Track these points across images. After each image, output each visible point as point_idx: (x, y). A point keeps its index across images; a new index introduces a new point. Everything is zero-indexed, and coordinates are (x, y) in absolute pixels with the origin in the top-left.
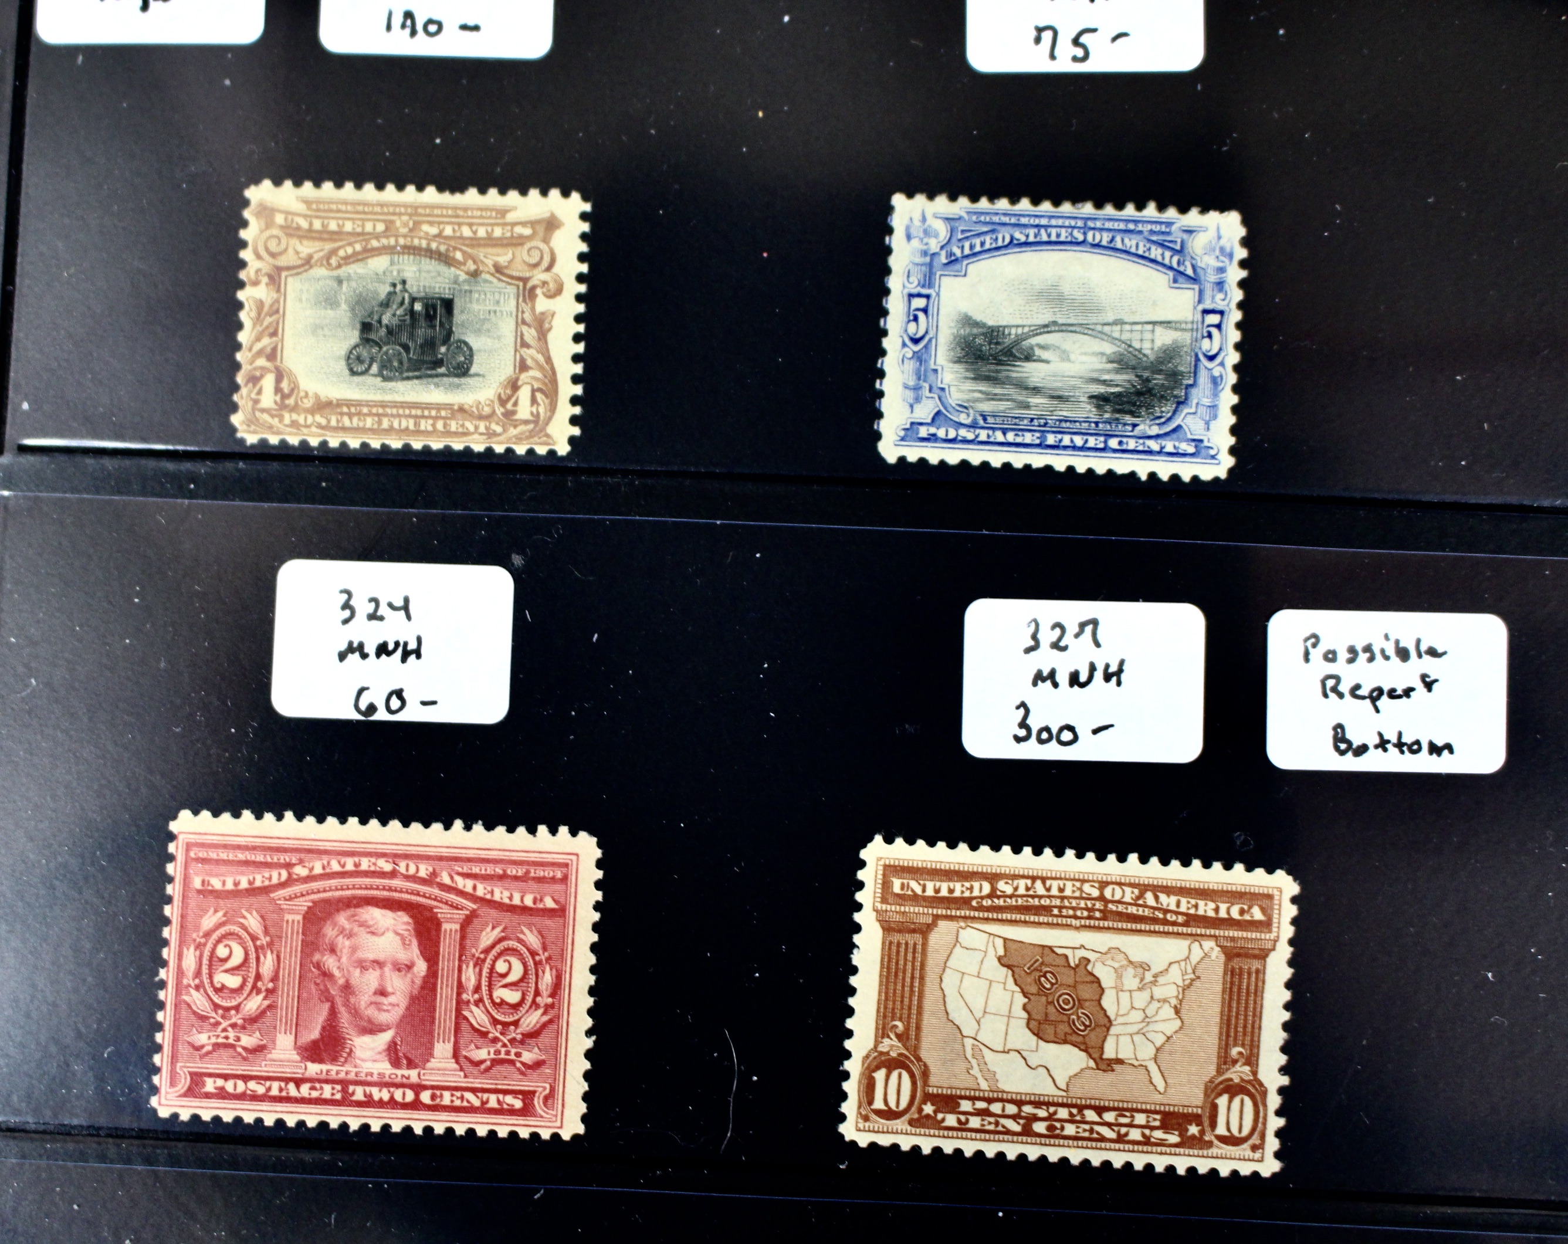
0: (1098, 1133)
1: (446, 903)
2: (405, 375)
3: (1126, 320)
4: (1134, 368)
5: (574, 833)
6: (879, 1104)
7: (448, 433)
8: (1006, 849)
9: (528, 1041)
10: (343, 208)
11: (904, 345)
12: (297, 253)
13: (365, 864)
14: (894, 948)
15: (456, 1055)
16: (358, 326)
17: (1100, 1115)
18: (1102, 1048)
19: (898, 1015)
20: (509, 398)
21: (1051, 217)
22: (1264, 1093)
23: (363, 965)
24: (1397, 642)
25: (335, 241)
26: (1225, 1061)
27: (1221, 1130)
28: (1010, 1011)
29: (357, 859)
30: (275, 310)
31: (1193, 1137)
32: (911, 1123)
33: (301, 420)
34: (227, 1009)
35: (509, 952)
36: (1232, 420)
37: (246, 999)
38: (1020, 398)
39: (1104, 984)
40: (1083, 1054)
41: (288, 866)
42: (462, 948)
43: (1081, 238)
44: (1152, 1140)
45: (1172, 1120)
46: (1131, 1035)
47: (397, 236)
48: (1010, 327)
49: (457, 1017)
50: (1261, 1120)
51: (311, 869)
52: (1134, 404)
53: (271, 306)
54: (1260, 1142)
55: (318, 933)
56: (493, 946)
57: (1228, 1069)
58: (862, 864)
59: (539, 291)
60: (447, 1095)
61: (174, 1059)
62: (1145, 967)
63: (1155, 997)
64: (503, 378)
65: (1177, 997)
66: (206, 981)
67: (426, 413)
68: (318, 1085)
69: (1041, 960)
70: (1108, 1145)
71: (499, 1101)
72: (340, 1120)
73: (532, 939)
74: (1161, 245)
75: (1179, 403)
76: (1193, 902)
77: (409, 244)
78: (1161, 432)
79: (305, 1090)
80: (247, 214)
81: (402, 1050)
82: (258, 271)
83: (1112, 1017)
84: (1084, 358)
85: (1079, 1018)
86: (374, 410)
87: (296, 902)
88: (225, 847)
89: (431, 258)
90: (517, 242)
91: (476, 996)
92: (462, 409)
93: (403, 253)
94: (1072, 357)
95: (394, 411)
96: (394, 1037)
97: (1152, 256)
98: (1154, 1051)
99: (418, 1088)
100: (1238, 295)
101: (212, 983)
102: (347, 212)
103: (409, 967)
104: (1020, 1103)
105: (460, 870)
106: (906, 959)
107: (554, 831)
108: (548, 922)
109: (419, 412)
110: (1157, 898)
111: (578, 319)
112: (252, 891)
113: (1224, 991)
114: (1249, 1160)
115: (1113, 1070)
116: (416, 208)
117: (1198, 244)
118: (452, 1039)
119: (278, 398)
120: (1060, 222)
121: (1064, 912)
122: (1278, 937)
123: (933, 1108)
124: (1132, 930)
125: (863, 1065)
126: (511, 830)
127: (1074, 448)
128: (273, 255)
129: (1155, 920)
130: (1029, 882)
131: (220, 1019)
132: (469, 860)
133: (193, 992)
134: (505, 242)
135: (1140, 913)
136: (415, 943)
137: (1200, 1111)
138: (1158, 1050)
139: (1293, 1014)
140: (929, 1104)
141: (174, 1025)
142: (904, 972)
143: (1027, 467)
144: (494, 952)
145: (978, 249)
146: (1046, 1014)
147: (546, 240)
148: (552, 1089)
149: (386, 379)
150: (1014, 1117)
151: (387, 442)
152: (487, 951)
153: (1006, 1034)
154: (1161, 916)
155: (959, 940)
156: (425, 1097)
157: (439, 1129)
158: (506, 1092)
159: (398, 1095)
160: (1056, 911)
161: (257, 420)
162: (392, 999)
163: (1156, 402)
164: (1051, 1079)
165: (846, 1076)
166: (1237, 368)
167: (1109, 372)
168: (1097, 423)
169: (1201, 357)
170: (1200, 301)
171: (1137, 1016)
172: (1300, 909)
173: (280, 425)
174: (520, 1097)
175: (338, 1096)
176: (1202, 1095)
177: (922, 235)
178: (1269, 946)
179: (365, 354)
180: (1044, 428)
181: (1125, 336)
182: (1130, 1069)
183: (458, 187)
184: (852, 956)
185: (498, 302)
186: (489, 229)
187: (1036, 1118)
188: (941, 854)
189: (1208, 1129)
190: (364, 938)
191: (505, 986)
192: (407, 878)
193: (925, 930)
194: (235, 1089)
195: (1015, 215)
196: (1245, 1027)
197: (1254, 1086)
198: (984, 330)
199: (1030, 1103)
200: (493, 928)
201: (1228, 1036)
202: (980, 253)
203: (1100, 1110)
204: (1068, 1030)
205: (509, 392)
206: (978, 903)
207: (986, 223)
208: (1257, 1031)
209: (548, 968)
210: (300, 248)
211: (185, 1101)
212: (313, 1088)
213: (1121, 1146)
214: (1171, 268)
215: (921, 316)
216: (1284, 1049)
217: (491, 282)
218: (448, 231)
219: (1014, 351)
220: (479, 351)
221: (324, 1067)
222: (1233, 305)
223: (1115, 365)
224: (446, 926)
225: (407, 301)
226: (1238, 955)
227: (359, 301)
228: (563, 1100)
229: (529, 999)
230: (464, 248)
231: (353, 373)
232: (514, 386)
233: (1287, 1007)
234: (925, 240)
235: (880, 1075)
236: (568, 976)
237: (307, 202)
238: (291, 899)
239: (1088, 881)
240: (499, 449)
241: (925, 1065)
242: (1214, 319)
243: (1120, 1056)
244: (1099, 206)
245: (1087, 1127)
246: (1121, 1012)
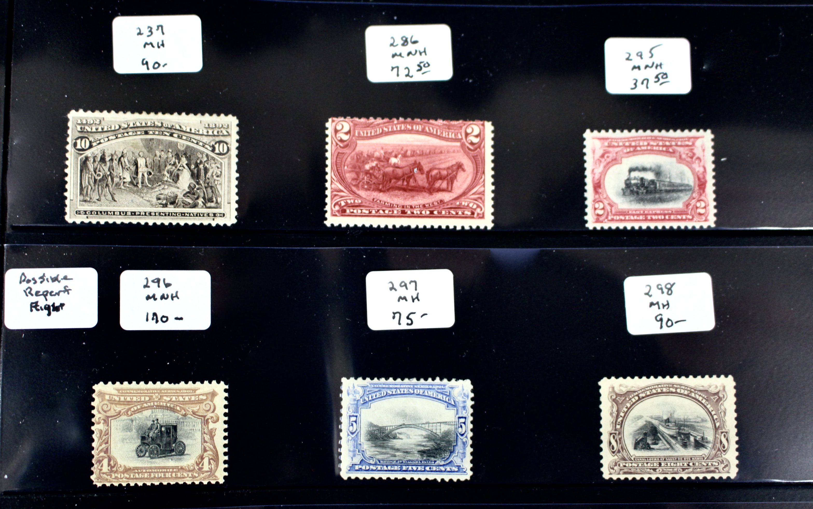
2: (159, 456)
3: (430, 422)
4: (434, 440)
7: (177, 478)
10: (132, 392)
11: (348, 435)
12: (115, 410)
16: (140, 438)
20: (200, 462)
21: (401, 385)
25: (129, 405)
30: (107, 433)
33: (119, 476)
36: (471, 458)
38: (392, 453)
43: (412, 392)
47: (154, 402)
48: (387, 426)
52: (435, 453)
53: (105, 431)
59: (210, 421)
64: (197, 456)
67: (168, 470)
74: (442, 393)
75: (451, 452)
77: (159, 405)
78: (445, 463)
80: (94, 396)
82: (99, 418)
84: (416, 437)
86: (148, 471)
89: (168, 410)
90: (200, 402)
92: (182, 468)
93: (157, 408)
94: (411, 437)
95: (156, 470)
97: (439, 398)
100: (471, 411)
102: (134, 393)
109: (165, 470)
111: (225, 430)
116: (161, 390)
117: (455, 393)
119: (109, 468)
120: (404, 386)
127: (413, 471)
128: (105, 412)
134: (196, 402)
143: (396, 479)
145: (374, 397)
147: (212, 401)
149: (152, 458)
151: (153, 483)
161: (101, 477)
163: (443, 453)
166: (472, 438)
167: (425, 442)
168: (421, 461)
169: (458, 434)
170: (457, 414)
173: (111, 479)
177: (353, 393)
179: (143, 449)
180: (402, 464)
181: (430, 428)
183: (177, 381)
185: (194, 426)
186: (190, 397)
195: (387, 384)
198: (378, 428)
202: (375, 399)
205: (200, 460)
207: (377, 388)
210: (116, 408)
214: (446, 402)
215: (354, 423)
217: (191, 418)
218: (174, 399)
219: (389, 435)
220: (188, 445)
222: (469, 415)
223: (427, 439)
225: (159, 427)
227: (140, 428)
230: (180, 405)
231: (139, 456)
232: (202, 458)
234: (355, 395)
237: (118, 390)
240: (197, 483)
242: (462, 420)
244: (418, 379)
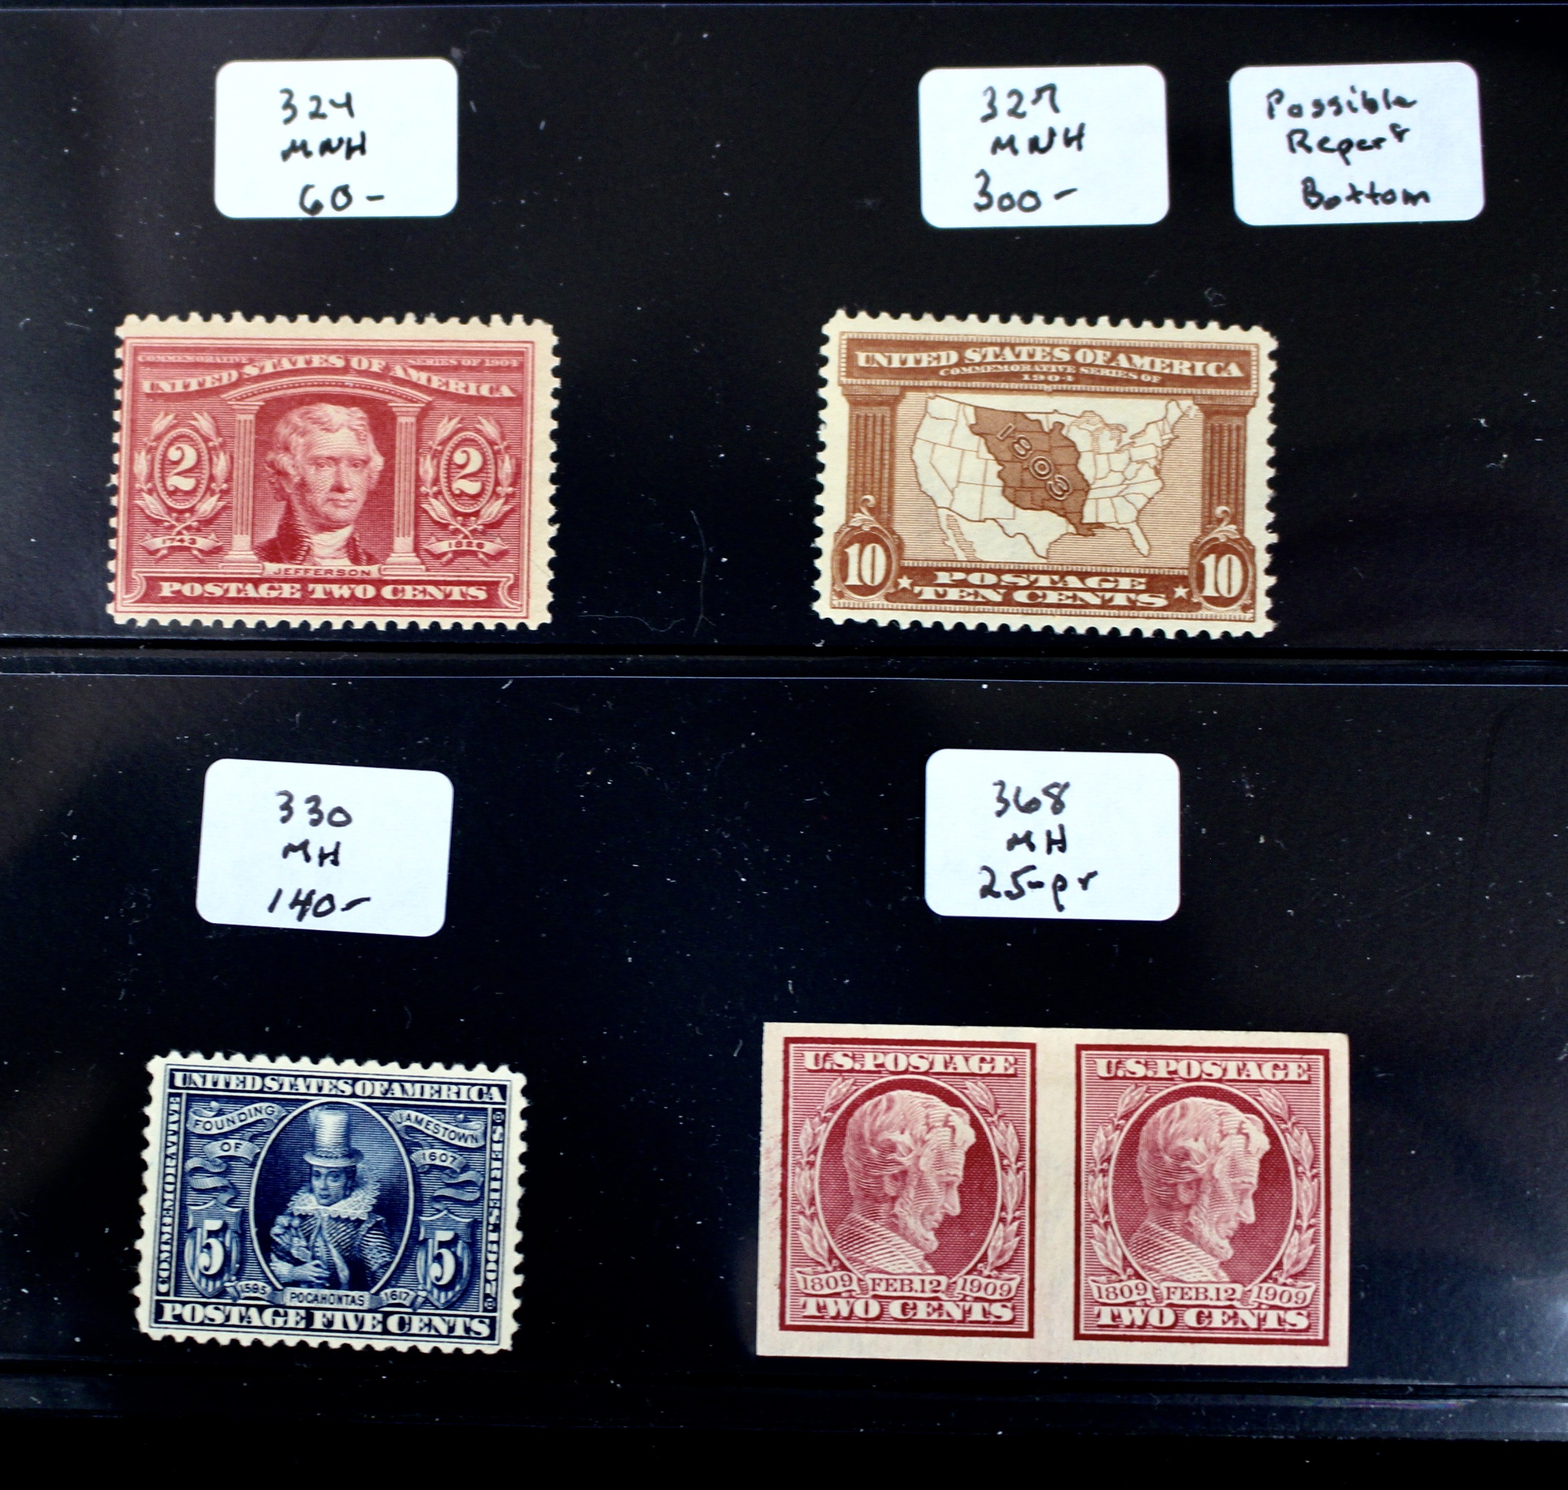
0: (1082, 600)
1: (400, 397)
5: (528, 321)
6: (853, 580)
8: (973, 318)
9: (490, 531)
13: (317, 361)
14: (862, 421)
15: (416, 549)
17: (1082, 580)
18: (1081, 512)
19: (869, 489)
22: (1252, 552)
23: (318, 463)
24: (1364, 94)
26: (1210, 521)
27: (1209, 591)
28: (984, 480)
29: (307, 357)
31: (1180, 599)
32: (888, 597)
34: (181, 512)
35: (467, 443)
37: (200, 501)
39: (1080, 449)
40: (1062, 520)
41: (238, 366)
42: (419, 440)
44: (1139, 604)
45: (1158, 583)
46: (1110, 498)
49: (416, 511)
50: (1250, 579)
51: (262, 368)
54: (1250, 602)
55: (271, 432)
56: (450, 438)
57: (1214, 529)
58: (825, 340)
60: (408, 588)
61: (129, 565)
62: (1120, 428)
63: (1134, 459)
65: (1156, 457)
66: (159, 485)
68: (276, 585)
69: (1013, 427)
70: (1093, 611)
71: (463, 594)
72: (301, 619)
73: (490, 429)
76: (1167, 361)
79: (264, 590)
81: (362, 546)
83: (1091, 481)
85: (1056, 483)
87: (247, 402)
88: (174, 350)
91: (435, 489)
96: (353, 533)
98: (1135, 514)
99: (379, 583)
101: (164, 486)
103: (366, 462)
104: (999, 572)
105: (413, 362)
106: (874, 432)
107: (508, 320)
108: (506, 411)
110: (1130, 359)
112: (203, 393)
113: (1204, 450)
114: (1240, 621)
115: (1094, 535)
118: (412, 533)
121: (1035, 377)
122: (1257, 393)
123: (910, 581)
124: (1106, 393)
125: (835, 540)
126: (464, 321)
129: (1129, 382)
130: (997, 349)
131: (174, 523)
132: (422, 352)
133: (146, 496)
135: (1114, 375)
136: (370, 438)
137: (1186, 573)
138: (1139, 512)
139: (1278, 471)
140: (905, 578)
141: (128, 530)
142: (873, 444)
144: (451, 444)
146: (1022, 481)
148: (517, 579)
150: (994, 587)
152: (444, 443)
153: (982, 503)
154: (1135, 377)
155: (929, 410)
156: (387, 592)
157: (403, 625)
158: (469, 584)
159: (359, 591)
160: (1026, 377)
162: (349, 495)
164: (1029, 547)
165: (818, 553)
171: (1115, 479)
172: (1280, 365)
174: (484, 588)
175: (298, 595)
176: (1187, 557)
178: (1249, 402)
182: (1112, 534)
184: (819, 432)
187: (1016, 587)
188: (906, 326)
189: (1195, 590)
190: (320, 436)
191: (464, 477)
192: (361, 373)
193: (893, 402)
194: (192, 592)
196: (1228, 485)
197: (1241, 545)
199: (1009, 571)
200: (450, 419)
201: (1211, 495)
203: (1083, 576)
204: (1045, 495)
206: (946, 372)
208: (1241, 489)
209: (507, 458)
211: (141, 607)
212: (272, 588)
213: (1107, 612)
216: (1270, 507)
221: (283, 566)
224: (402, 420)
226: (1217, 413)
228: (528, 590)
229: (490, 488)
233: (1271, 463)
235: (853, 551)
236: (528, 464)
238: (242, 399)
239: (1058, 346)
241: (899, 538)
243: (1101, 520)
245: (1070, 594)
246: (1100, 476)
